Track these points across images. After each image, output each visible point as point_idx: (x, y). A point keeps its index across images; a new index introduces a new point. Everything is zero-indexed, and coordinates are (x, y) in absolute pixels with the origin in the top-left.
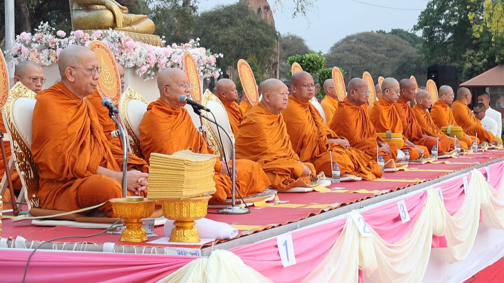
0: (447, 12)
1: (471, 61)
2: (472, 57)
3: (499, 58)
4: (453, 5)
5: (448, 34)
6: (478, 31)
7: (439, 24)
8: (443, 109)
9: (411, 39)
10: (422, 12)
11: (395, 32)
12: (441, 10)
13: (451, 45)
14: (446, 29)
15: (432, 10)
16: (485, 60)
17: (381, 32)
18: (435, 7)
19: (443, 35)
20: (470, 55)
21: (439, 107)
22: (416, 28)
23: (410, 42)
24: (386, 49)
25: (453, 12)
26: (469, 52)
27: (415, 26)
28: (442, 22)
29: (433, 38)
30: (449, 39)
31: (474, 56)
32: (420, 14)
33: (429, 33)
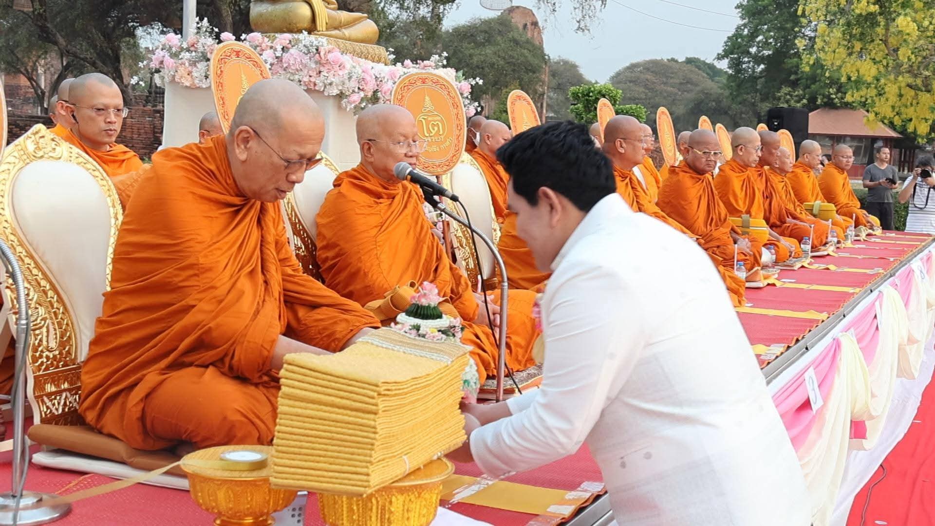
0: (760, 38)
1: (787, 102)
2: (788, 97)
3: (822, 100)
4: (769, 30)
5: (759, 66)
6: (808, 63)
7: (749, 53)
8: (805, 175)
9: (708, 71)
10: (729, 38)
11: (689, 61)
12: (753, 35)
13: (763, 80)
14: (758, 60)
15: (741, 36)
16: (805, 101)
17: (673, 60)
18: (746, 32)
19: (753, 66)
20: (786, 94)
21: (799, 171)
22: (720, 57)
23: (708, 74)
24: (678, 81)
25: (767, 39)
26: (785, 90)
27: (718, 54)
28: (753, 50)
29: (741, 70)
30: (761, 72)
31: (791, 96)
32: (726, 39)
33: (736, 65)
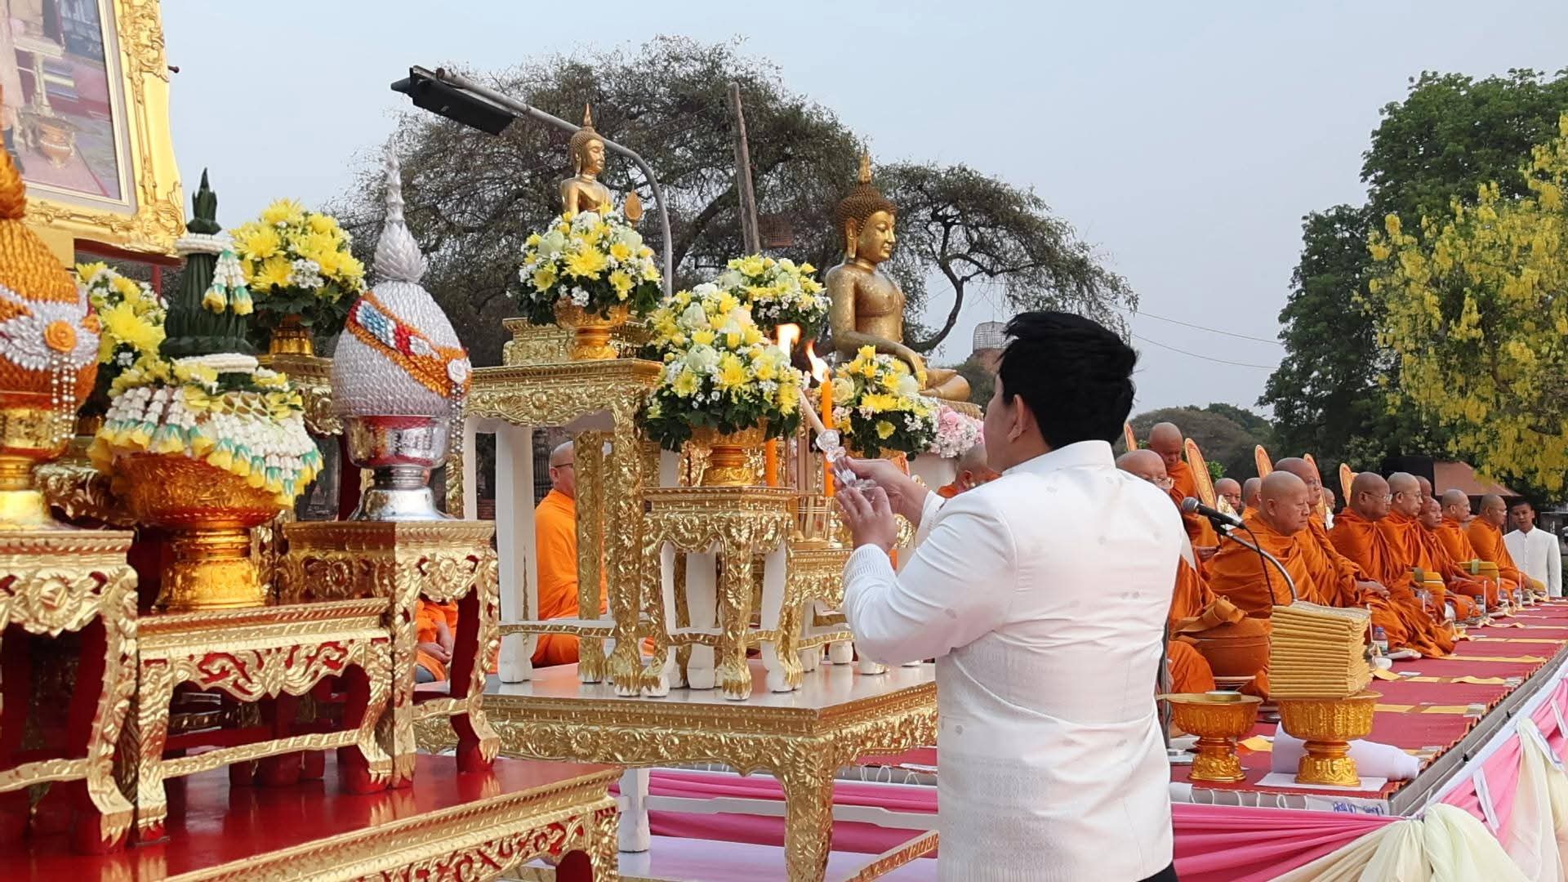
0: (1316, 374)
1: (1360, 456)
2: (1361, 449)
3: (1407, 451)
4: (1326, 364)
5: (1316, 410)
7: (1303, 394)
9: (1244, 421)
10: (1272, 376)
11: (1215, 408)
12: (1305, 372)
13: (1323, 428)
14: (1313, 402)
15: (1289, 372)
16: (1383, 454)
17: (1192, 408)
18: (1295, 366)
19: (1309, 411)
20: (1358, 446)
22: (1262, 402)
23: (1243, 425)
24: (1203, 436)
25: (1325, 375)
26: (1355, 440)
27: (1261, 398)
28: (1307, 390)
29: (1293, 417)
30: (1319, 418)
31: (1365, 448)
32: (1269, 378)
33: (1284, 411)
